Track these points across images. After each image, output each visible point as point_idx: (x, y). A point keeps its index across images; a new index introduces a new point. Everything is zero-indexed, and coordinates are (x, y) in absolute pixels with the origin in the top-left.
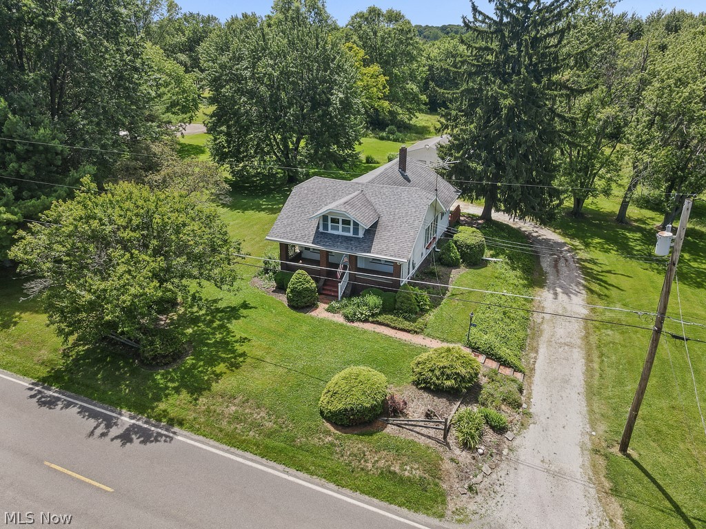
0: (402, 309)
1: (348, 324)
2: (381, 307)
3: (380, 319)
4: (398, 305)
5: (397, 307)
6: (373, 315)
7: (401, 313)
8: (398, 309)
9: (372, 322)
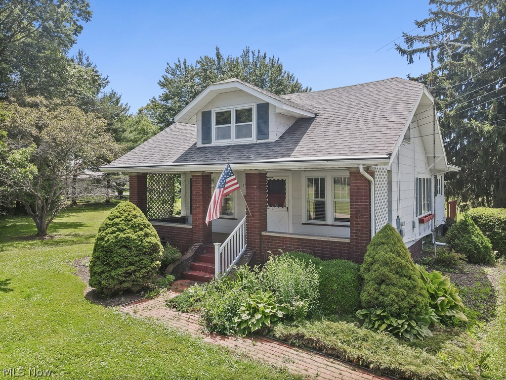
0: (382, 305)
1: (208, 339)
2: (314, 294)
3: (311, 330)
4: (368, 292)
5: (364, 297)
6: (288, 319)
7: (381, 318)
8: (370, 306)
9: (285, 341)
